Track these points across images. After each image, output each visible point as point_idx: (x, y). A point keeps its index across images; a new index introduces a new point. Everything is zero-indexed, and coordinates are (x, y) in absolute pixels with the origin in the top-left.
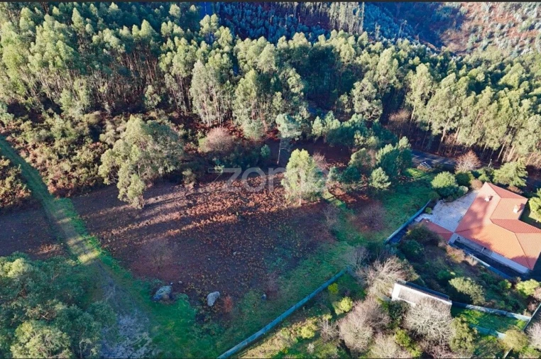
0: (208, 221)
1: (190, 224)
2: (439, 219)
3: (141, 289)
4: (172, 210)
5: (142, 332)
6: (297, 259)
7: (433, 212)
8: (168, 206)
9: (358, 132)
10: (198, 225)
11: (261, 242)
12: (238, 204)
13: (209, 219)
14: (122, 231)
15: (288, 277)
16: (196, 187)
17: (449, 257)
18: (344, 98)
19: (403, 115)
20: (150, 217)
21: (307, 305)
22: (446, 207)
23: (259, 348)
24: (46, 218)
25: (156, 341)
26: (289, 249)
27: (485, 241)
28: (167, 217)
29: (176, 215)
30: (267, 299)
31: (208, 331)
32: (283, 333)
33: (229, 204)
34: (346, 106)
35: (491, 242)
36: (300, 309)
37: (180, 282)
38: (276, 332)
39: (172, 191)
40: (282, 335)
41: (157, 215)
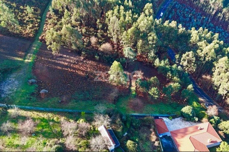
0: (74, 71)
1: (68, 68)
2: (172, 124)
3: (29, 77)
4: (67, 62)
5: (16, 87)
6: (88, 99)
7: (173, 120)
8: (68, 60)
9: (170, 72)
10: (69, 70)
11: (83, 87)
12: (92, 72)
13: (75, 71)
14: (45, 59)
15: (76, 102)
16: (84, 59)
17: (151, 136)
18: (177, 56)
19: (208, 77)
20: (58, 60)
21: (70, 113)
22: (181, 121)
23: (38, 113)
24: (31, 45)
25: (16, 92)
26: (90, 94)
27: (179, 143)
28: (63, 63)
29: (66, 64)
30: (60, 103)
31: (31, 99)
32: (50, 115)
33: (89, 70)
34: (177, 60)
35: (181, 145)
36: (66, 112)
37: (41, 82)
38: (49, 113)
39: (74, 57)
40: (49, 115)
41: (61, 60)
